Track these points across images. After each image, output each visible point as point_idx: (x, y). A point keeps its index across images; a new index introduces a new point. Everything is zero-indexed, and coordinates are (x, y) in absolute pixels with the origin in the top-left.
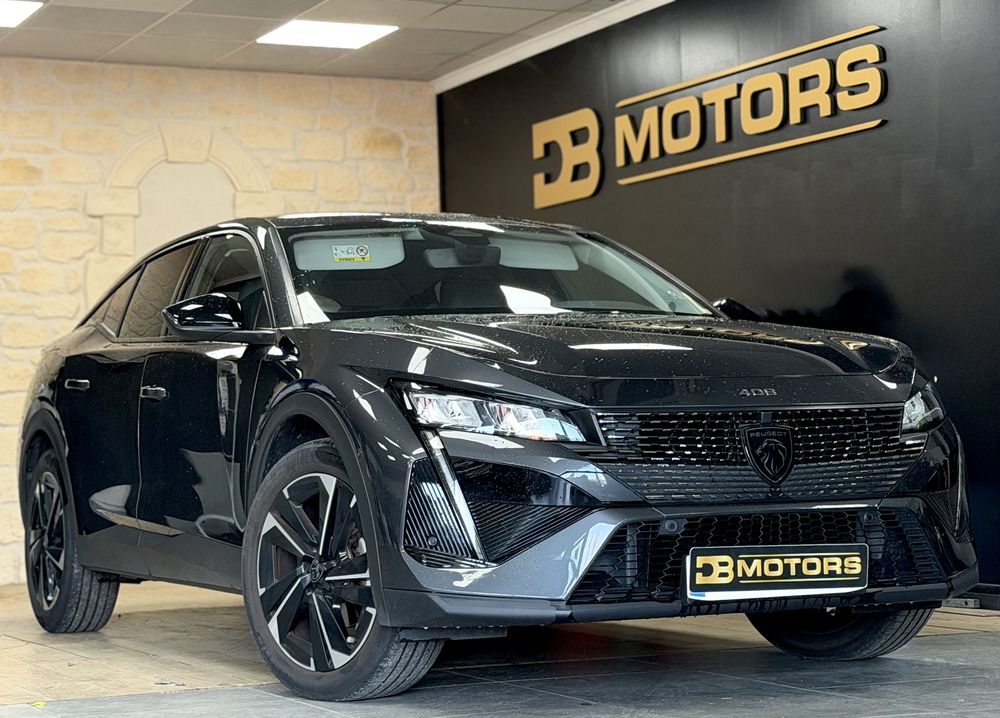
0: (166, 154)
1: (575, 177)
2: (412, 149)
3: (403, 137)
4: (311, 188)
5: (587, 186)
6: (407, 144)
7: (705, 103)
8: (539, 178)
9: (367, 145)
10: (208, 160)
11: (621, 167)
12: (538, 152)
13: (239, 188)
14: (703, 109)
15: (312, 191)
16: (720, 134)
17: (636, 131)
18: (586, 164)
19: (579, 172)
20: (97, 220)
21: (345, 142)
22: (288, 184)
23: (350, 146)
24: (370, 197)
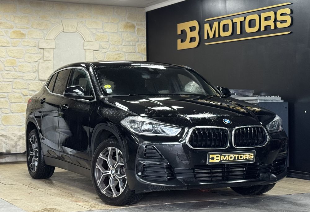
1: (191, 41)
3: (135, 25)
6: (137, 27)
8: (179, 40)
9: (125, 27)
10: (76, 32)
12: (179, 32)
13: (85, 40)
15: (107, 41)
18: (194, 37)
20: (42, 50)
21: (118, 26)
22: (101, 39)
23: (119, 28)
24: (125, 44)
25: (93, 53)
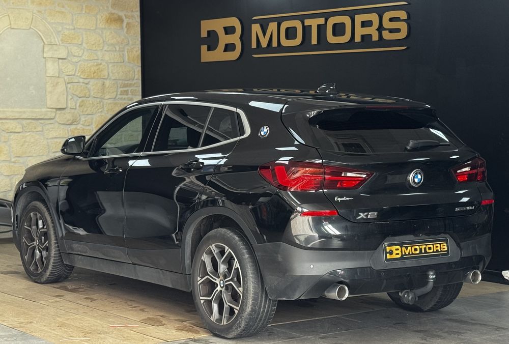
0: (10, 24)
1: (225, 50)
2: (128, 24)
3: (124, 17)
4: (80, 43)
5: (233, 55)
6: (126, 21)
7: (305, 25)
8: (204, 48)
9: (107, 21)
10: (30, 28)
11: (253, 49)
12: (204, 34)
13: (46, 43)
16: (314, 41)
18: (234, 44)
21: (97, 20)
22: (69, 41)
23: (99, 22)
24: (108, 48)
25: (59, 63)
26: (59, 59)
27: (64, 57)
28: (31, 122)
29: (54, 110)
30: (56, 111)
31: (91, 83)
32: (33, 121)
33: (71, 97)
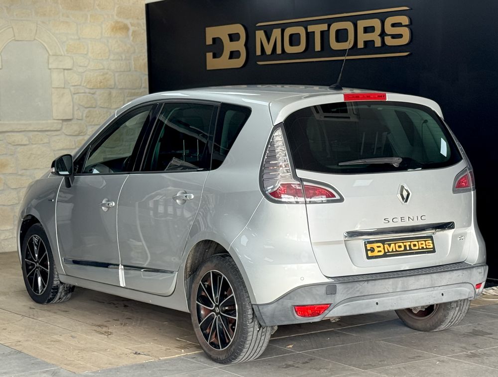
0: (14, 36)
1: (231, 57)
2: (134, 32)
3: (129, 26)
4: (86, 53)
5: (239, 63)
6: (132, 29)
7: (309, 31)
8: (209, 55)
9: (113, 29)
10: (35, 39)
11: (258, 56)
12: (209, 42)
13: (51, 54)
14: (308, 34)
15: (86, 54)
16: (318, 48)
17: (268, 40)
18: (238, 51)
19: (234, 55)
21: (102, 29)
22: (74, 51)
23: (104, 31)
24: (114, 57)
25: (64, 74)
26: (64, 69)
27: (69, 68)
28: (38, 135)
29: (61, 121)
30: (63, 122)
31: (97, 93)
32: (39, 133)
33: (77, 108)
